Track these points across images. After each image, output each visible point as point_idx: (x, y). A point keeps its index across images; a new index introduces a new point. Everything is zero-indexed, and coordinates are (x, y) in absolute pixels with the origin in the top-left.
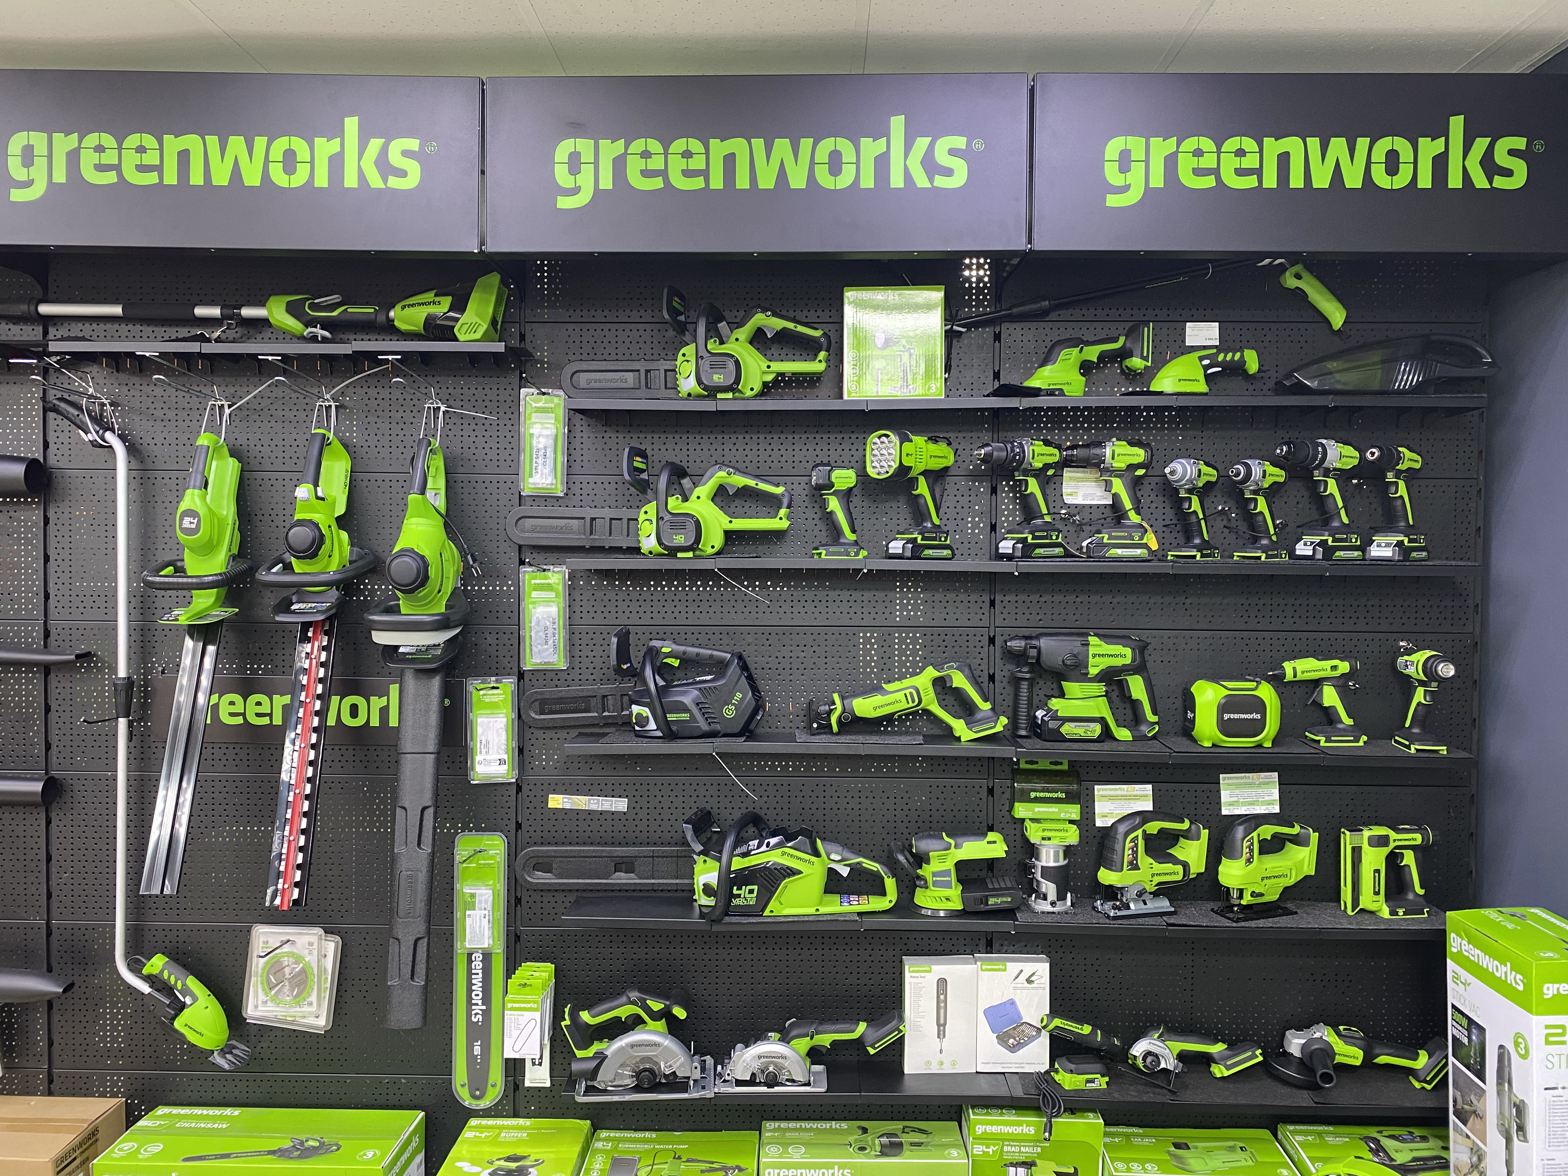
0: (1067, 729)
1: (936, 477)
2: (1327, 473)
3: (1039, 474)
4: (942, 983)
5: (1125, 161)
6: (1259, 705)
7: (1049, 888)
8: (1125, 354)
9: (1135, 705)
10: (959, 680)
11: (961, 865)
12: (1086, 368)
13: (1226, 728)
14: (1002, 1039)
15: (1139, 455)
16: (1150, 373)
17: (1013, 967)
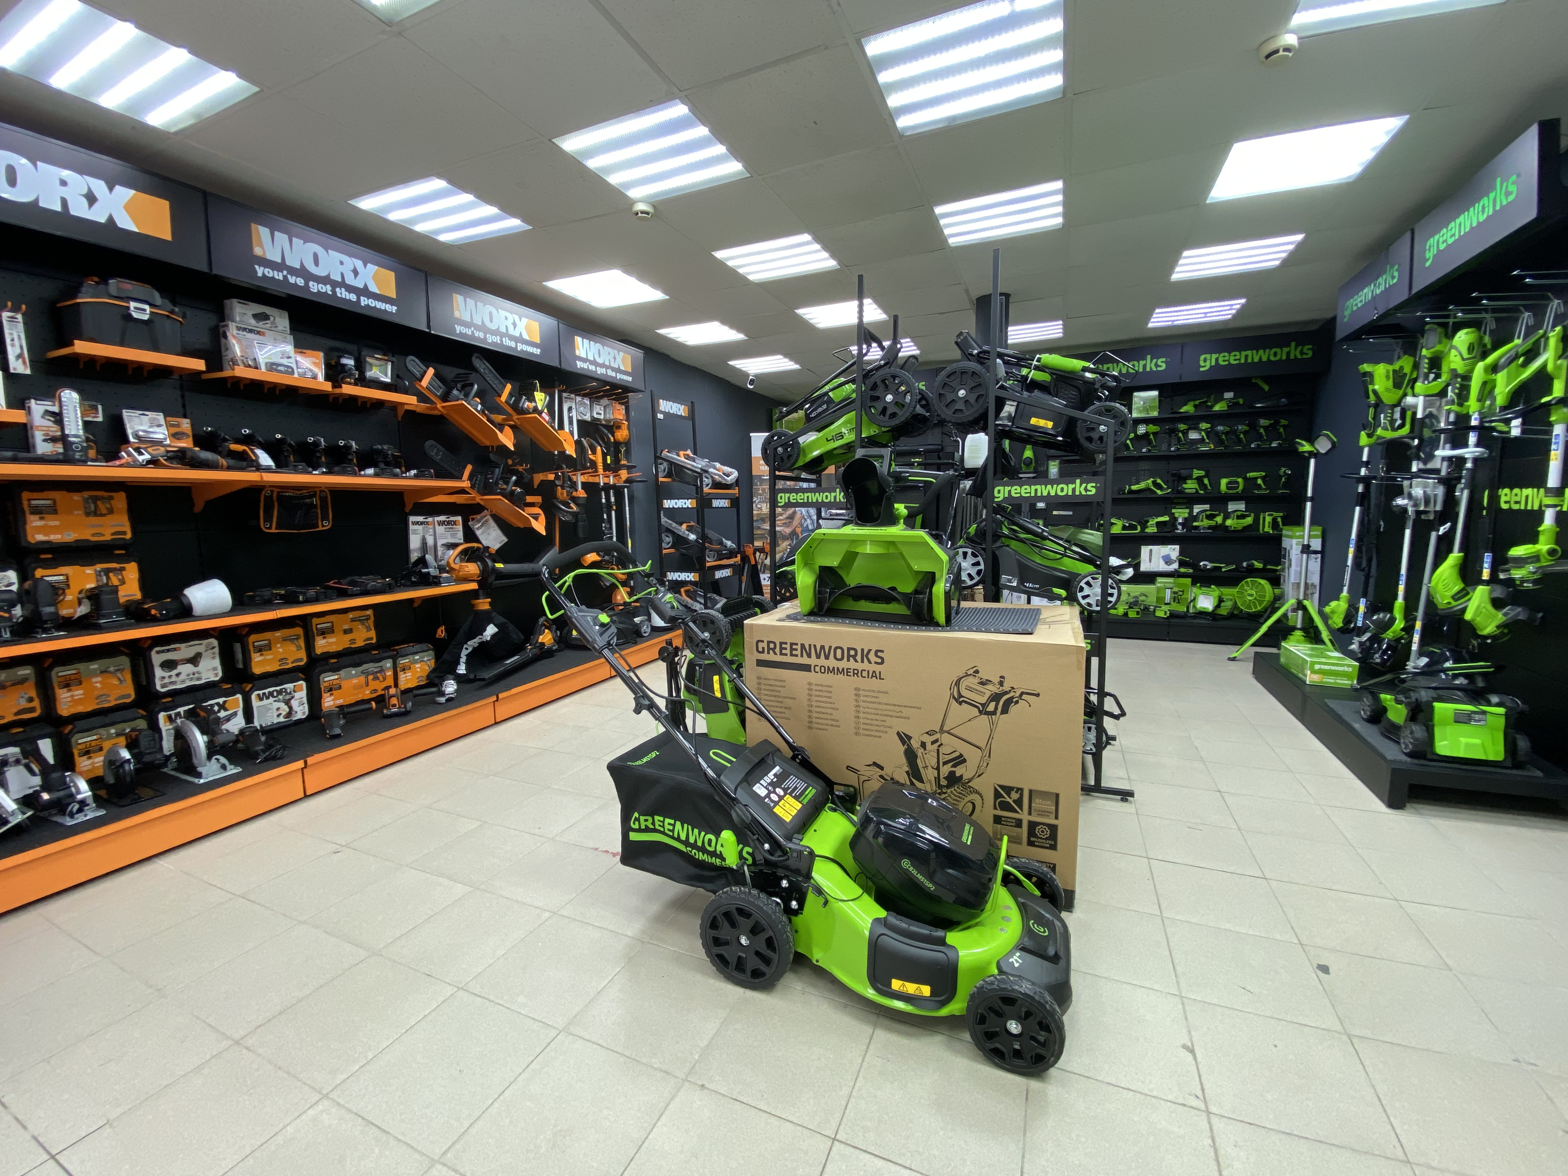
0: (1187, 491)
1: (1155, 434)
2: (1261, 427)
3: (1182, 432)
4: (1151, 550)
5: (1205, 360)
6: (1238, 483)
7: (1180, 527)
8: (1206, 402)
9: (1206, 485)
10: (1159, 481)
11: (1157, 523)
12: (1195, 406)
13: (1228, 488)
14: (1166, 563)
15: (1209, 425)
16: (1212, 406)
17: (1170, 546)
